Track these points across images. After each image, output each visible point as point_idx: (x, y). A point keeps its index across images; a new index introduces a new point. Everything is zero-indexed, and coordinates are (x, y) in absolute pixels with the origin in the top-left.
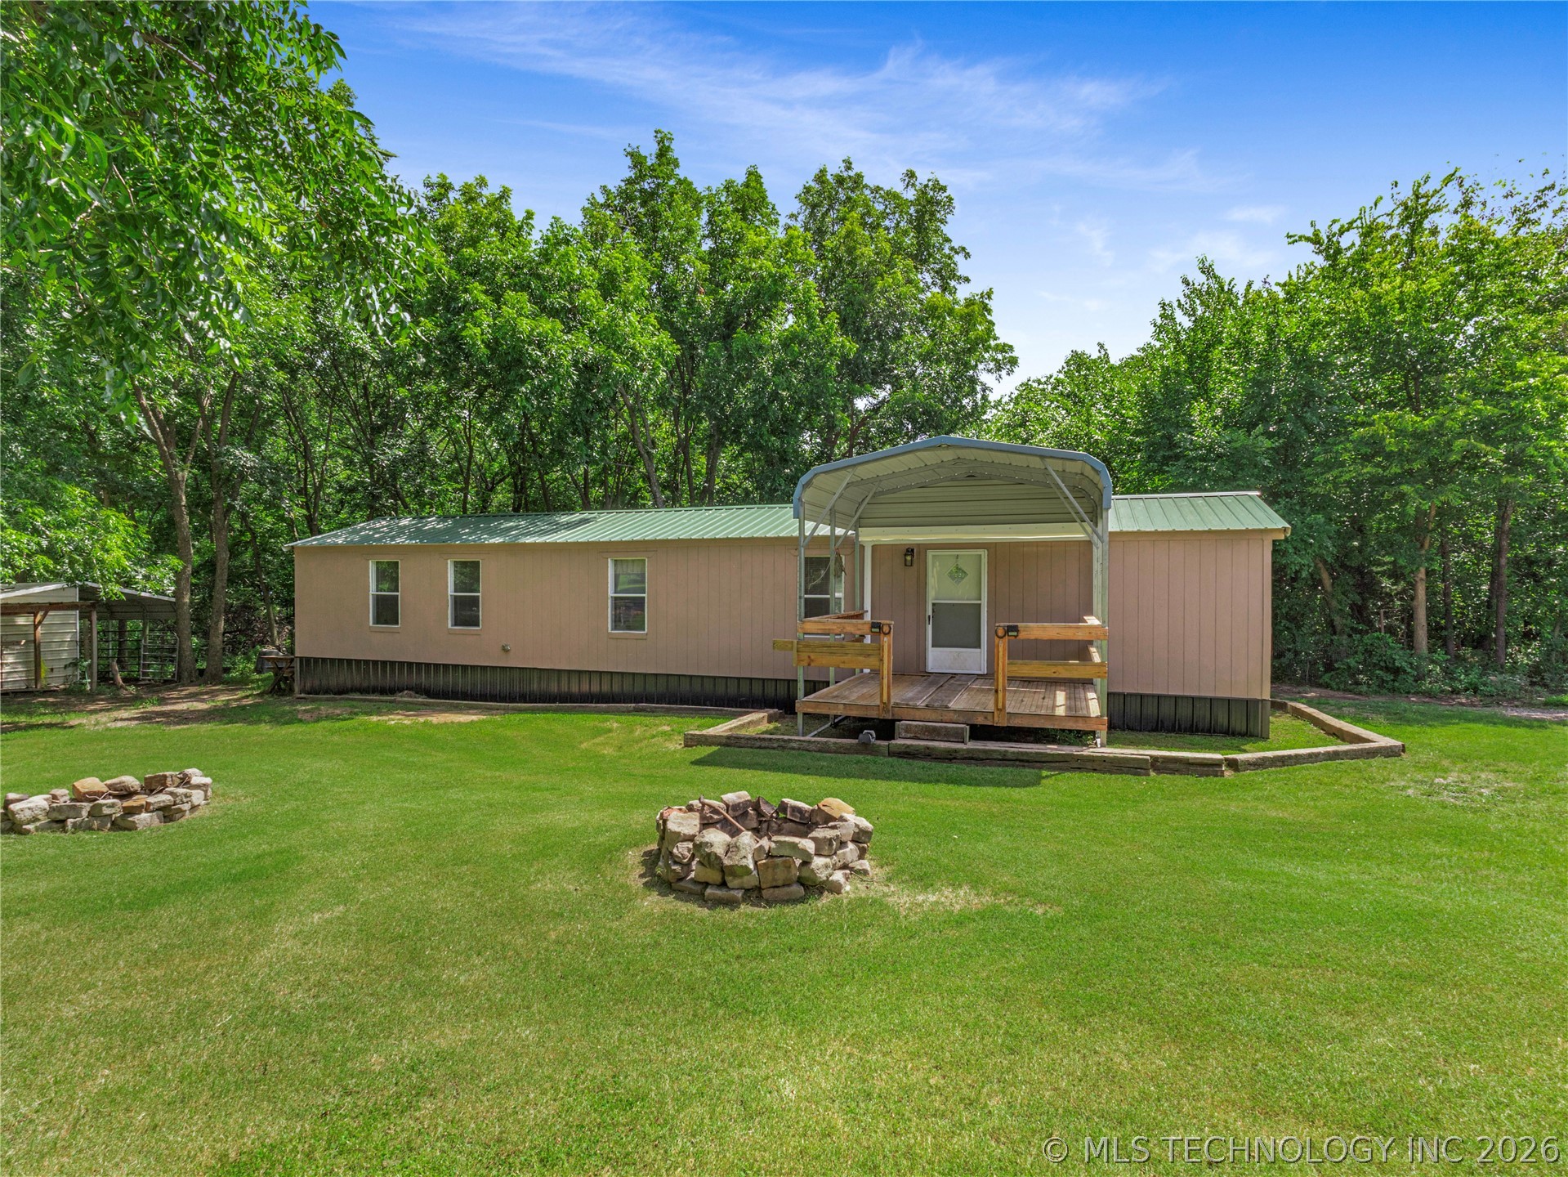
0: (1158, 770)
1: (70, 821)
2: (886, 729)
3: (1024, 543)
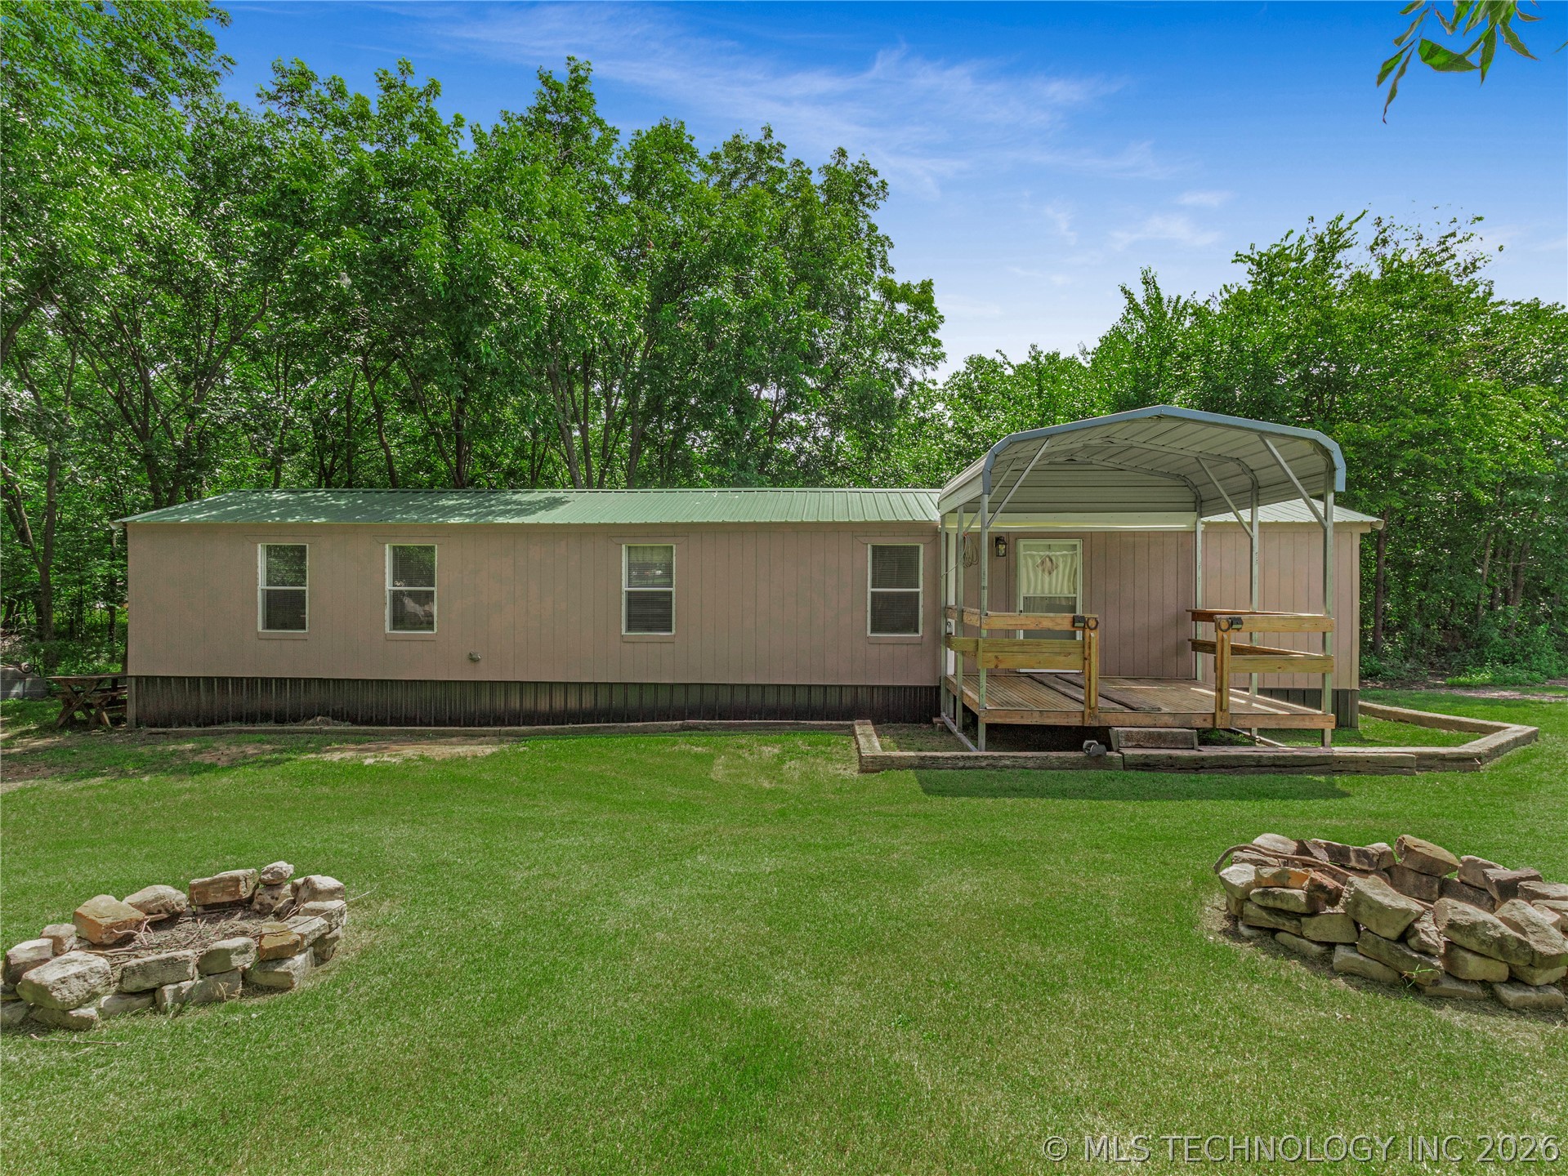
0: (1420, 768)
2: (1102, 734)
3: (1121, 534)
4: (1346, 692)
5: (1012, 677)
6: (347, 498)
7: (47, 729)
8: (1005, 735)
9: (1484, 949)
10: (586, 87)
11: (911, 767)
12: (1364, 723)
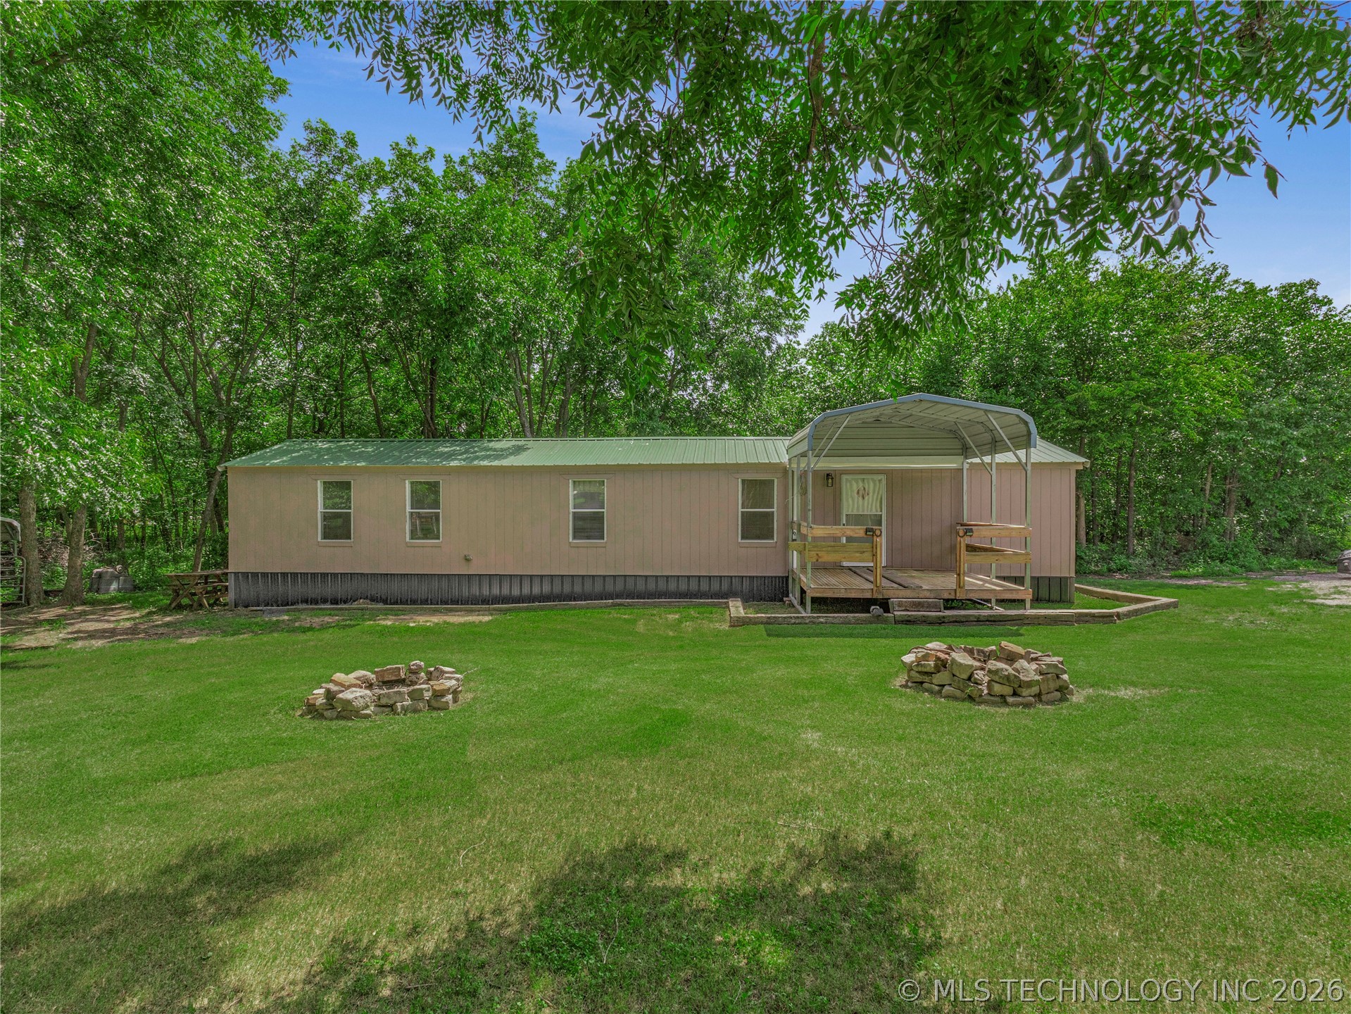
0: (1078, 621)
1: (399, 705)
2: (885, 605)
3: (913, 470)
4: (1066, 578)
5: (836, 568)
6: (373, 446)
7: (164, 610)
8: (821, 603)
9: (1001, 681)
10: (531, 130)
11: (762, 623)
12: (1077, 597)
